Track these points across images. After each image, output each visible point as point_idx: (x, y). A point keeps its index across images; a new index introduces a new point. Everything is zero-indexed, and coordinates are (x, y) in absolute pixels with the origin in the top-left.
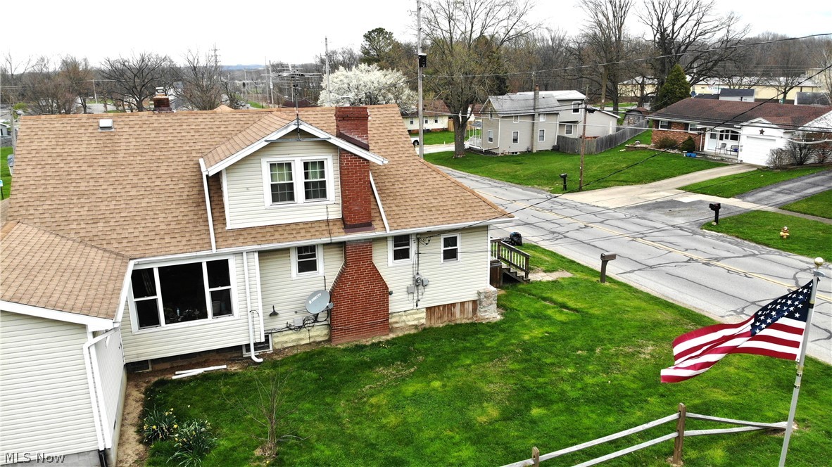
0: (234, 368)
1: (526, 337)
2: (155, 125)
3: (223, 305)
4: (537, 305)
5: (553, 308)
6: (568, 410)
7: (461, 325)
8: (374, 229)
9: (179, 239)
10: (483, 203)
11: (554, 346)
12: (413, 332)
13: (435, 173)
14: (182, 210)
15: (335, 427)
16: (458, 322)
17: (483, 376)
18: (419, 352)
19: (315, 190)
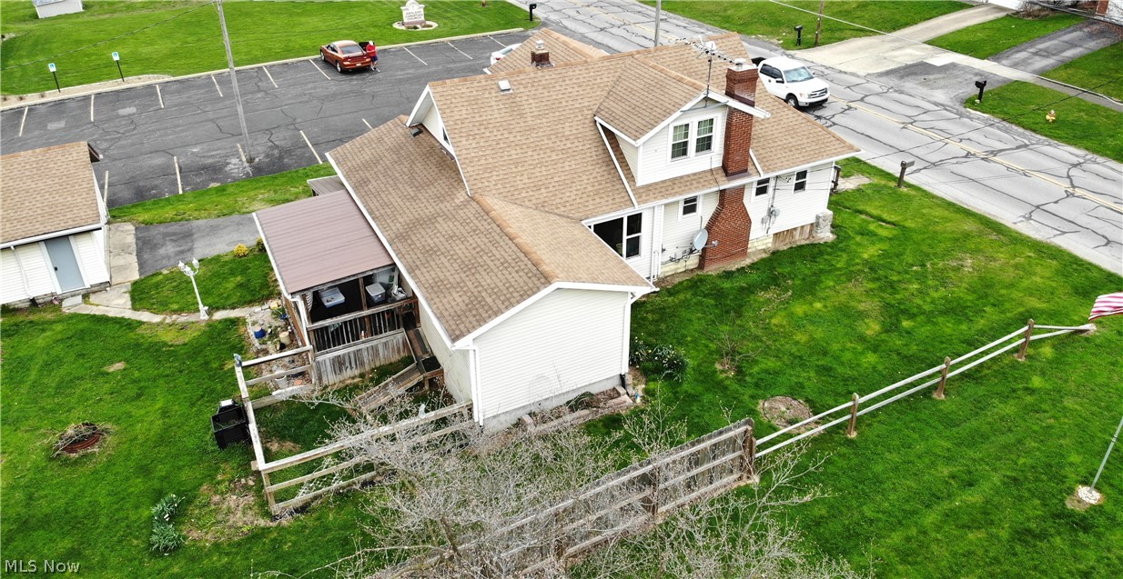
1: (866, 256)
2: (543, 82)
3: (634, 248)
4: (858, 220)
5: (873, 222)
6: (929, 321)
7: (802, 246)
8: (750, 175)
10: (832, 139)
11: (891, 263)
12: (764, 256)
13: (785, 109)
15: (759, 344)
16: (799, 243)
17: (851, 297)
18: (784, 277)
19: (704, 144)
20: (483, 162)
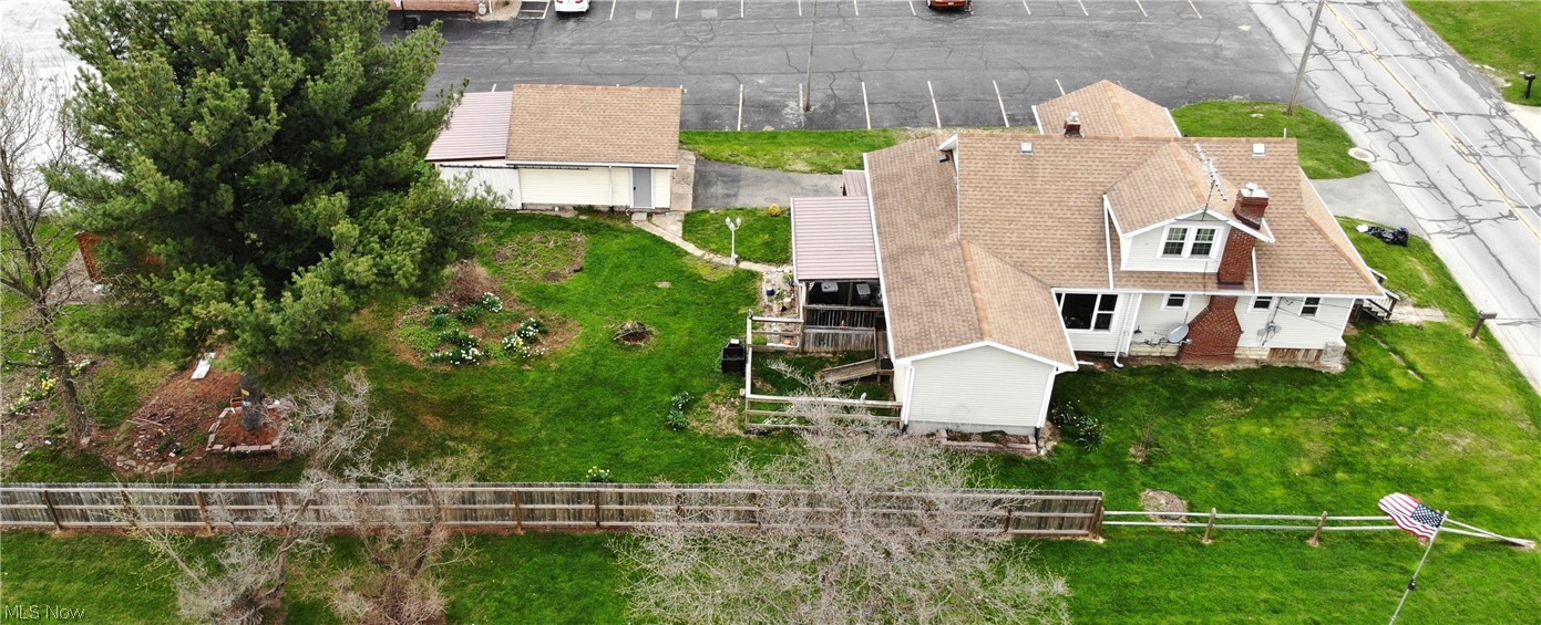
0: (1099, 367)
1: (1358, 400)
2: (1066, 151)
3: (1104, 323)
4: (1386, 360)
5: (1400, 367)
6: (1366, 482)
7: (1300, 369)
8: (1243, 289)
9: (1085, 274)
10: (1354, 275)
11: (1379, 415)
12: (1253, 366)
13: (1315, 232)
14: (1087, 245)
15: (1184, 445)
16: (1299, 365)
17: (1307, 433)
18: (1256, 393)
19: (1201, 249)
20: (981, 213)
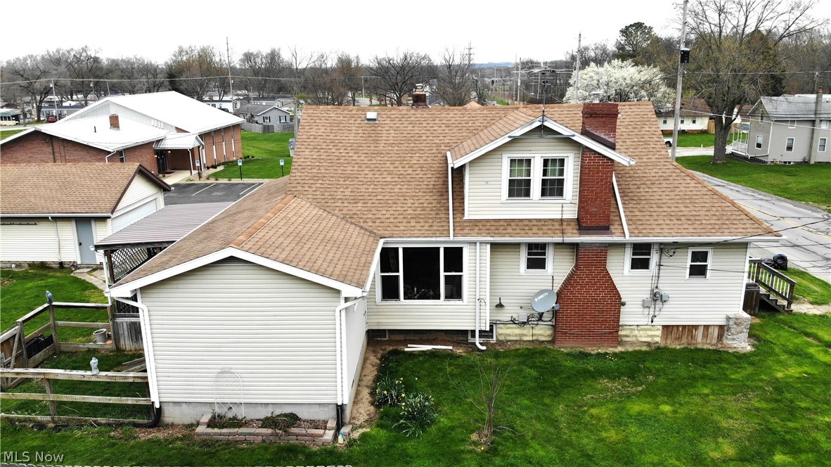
0: (459, 351)
1: (780, 375)
3: (455, 290)
4: (797, 341)
5: (817, 346)
7: (702, 350)
8: (611, 234)
10: (744, 217)
11: (812, 389)
12: (644, 348)
13: (689, 178)
14: (427, 197)
15: (552, 430)
16: (699, 346)
17: (723, 410)
18: (649, 371)
19: (552, 188)
